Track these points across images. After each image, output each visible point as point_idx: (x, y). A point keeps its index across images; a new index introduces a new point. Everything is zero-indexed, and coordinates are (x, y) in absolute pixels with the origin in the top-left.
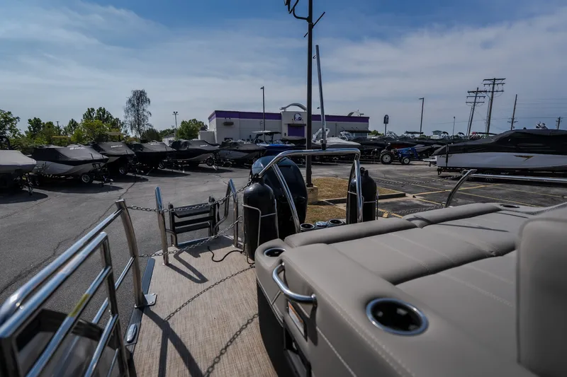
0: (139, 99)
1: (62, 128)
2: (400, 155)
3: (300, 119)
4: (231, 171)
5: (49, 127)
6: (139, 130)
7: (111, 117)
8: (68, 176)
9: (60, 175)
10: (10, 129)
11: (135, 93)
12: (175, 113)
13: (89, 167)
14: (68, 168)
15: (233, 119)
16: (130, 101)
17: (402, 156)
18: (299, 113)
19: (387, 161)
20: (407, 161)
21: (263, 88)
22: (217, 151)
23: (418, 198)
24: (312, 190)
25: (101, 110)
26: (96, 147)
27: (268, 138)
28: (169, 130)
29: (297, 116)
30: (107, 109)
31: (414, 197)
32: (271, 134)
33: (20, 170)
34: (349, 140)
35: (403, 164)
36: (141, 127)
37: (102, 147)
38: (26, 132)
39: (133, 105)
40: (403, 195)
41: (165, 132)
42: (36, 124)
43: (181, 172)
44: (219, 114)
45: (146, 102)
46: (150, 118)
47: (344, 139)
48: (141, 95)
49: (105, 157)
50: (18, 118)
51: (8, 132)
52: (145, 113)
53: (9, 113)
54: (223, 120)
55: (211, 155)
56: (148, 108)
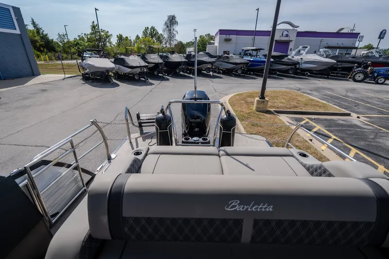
0: (172, 21)
1: (132, 41)
2: (376, 74)
3: (287, 36)
4: (221, 78)
5: (126, 40)
6: (170, 44)
7: (158, 33)
8: (130, 74)
9: (126, 74)
10: (108, 41)
11: (169, 17)
12: (195, 30)
13: (138, 70)
14: (129, 70)
15: (232, 37)
16: (166, 23)
17: (378, 76)
18: (287, 30)
19: (360, 79)
20: (382, 80)
21: (258, 10)
22: (214, 62)
23: (362, 119)
24: (263, 102)
25: (153, 28)
26: (143, 58)
27: (254, 53)
28: (191, 42)
29: (285, 33)
30: (155, 28)
31: (358, 117)
32: (256, 50)
33: (108, 70)
34: (326, 57)
35: (377, 83)
36: (172, 42)
37: (146, 57)
38: (116, 43)
39: (168, 27)
40: (349, 115)
41: (189, 43)
42: (120, 38)
43: (189, 75)
44: (222, 32)
45: (175, 24)
46: (177, 35)
47: (322, 56)
48: (172, 19)
49: (147, 64)
50: (111, 35)
51: (108, 43)
52: (175, 33)
53: (108, 32)
54: (224, 36)
55: (209, 66)
56: (176, 28)
